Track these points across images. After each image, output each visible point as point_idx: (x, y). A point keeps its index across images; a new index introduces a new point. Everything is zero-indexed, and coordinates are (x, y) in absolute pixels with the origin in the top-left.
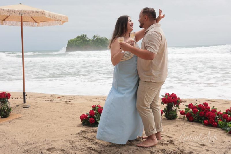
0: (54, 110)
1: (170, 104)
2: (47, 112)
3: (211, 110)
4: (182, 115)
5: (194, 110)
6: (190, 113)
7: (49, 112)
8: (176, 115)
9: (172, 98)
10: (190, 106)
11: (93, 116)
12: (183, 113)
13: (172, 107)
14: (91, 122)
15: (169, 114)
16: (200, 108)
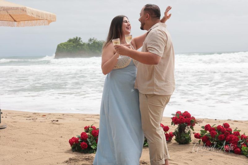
0: (37, 132)
1: (182, 125)
2: (28, 135)
3: (233, 133)
4: (197, 138)
5: (212, 133)
6: (206, 136)
7: (30, 135)
8: (189, 139)
9: (185, 118)
10: (207, 127)
11: (85, 140)
12: (198, 136)
13: (185, 129)
14: (83, 148)
15: (181, 137)
16: (219, 130)
